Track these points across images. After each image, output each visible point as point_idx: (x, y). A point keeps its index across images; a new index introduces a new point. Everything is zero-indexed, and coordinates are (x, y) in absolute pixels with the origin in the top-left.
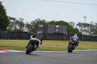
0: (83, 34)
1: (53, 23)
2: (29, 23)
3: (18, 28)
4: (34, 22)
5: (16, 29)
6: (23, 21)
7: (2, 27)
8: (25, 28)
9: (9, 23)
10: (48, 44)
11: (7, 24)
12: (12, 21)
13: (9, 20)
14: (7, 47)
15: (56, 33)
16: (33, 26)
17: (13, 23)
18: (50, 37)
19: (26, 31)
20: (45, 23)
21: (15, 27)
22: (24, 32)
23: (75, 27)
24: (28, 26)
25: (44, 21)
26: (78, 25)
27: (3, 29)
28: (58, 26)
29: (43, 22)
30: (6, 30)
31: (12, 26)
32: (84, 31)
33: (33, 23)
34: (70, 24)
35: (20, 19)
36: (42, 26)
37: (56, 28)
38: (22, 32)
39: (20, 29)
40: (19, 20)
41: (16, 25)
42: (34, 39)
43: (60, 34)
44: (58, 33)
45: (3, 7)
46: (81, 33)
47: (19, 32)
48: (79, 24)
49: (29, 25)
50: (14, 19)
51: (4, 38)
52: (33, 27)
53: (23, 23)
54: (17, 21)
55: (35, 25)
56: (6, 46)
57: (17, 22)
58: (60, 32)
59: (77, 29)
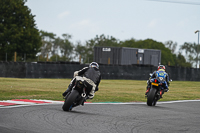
0: (194, 66)
1: (131, 43)
2: (83, 44)
3: (60, 54)
4: (92, 41)
5: (55, 56)
6: (70, 40)
7: (27, 53)
8: (73, 55)
9: (42, 44)
10: (123, 87)
11: (38, 47)
12: (47, 39)
13: (40, 38)
14: (37, 94)
15: (138, 65)
16: (90, 49)
17: (49, 44)
18: (126, 74)
19: (77, 60)
20: (116, 44)
21: (53, 52)
22: (73, 63)
23: (177, 52)
24: (80, 49)
25: (114, 39)
26: (183, 47)
27: (29, 57)
28: (141, 51)
29: (110, 42)
30: (34, 58)
31: (47, 50)
32: (196, 60)
33: (91, 45)
34: (167, 46)
35: (64, 35)
36: (109, 50)
37: (138, 55)
38: (68, 63)
39: (64, 57)
40: (62, 38)
41: (55, 47)
42: (83, 79)
43: (147, 66)
44: (142, 66)
45: (29, 12)
46: (190, 65)
47: (62, 63)
48: (186, 47)
49: (83, 47)
50: (51, 35)
51: (30, 76)
52: (91, 53)
53: (69, 43)
54: (58, 40)
55: (95, 48)
56: (36, 92)
57: (58, 42)
58: (146, 63)
59: (181, 57)
